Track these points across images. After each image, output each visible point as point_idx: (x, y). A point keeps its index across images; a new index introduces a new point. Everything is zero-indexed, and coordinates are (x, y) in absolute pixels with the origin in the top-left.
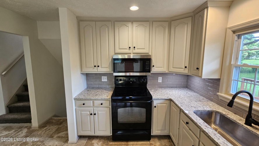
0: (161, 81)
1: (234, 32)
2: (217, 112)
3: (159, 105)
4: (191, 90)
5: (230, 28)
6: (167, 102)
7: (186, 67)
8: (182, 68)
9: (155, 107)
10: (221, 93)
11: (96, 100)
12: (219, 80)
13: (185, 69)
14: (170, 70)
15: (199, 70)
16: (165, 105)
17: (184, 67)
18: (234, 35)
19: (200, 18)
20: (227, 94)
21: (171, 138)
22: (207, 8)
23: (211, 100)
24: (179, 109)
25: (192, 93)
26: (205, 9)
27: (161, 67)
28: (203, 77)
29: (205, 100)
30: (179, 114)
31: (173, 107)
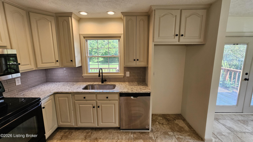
0: (20, 84)
1: (84, 37)
2: (89, 85)
3: (45, 104)
5: (82, 35)
6: (51, 98)
7: (57, 61)
8: (53, 63)
9: (44, 108)
10: (85, 74)
12: (81, 67)
13: (56, 63)
14: (38, 67)
15: (73, 62)
16: (50, 101)
18: (84, 39)
19: (65, 22)
20: (87, 74)
21: (62, 127)
22: (71, 17)
23: (77, 81)
24: (71, 95)
25: (59, 83)
26: (70, 18)
27: (29, 64)
28: (77, 66)
29: (75, 83)
30: (71, 98)
31: (59, 98)
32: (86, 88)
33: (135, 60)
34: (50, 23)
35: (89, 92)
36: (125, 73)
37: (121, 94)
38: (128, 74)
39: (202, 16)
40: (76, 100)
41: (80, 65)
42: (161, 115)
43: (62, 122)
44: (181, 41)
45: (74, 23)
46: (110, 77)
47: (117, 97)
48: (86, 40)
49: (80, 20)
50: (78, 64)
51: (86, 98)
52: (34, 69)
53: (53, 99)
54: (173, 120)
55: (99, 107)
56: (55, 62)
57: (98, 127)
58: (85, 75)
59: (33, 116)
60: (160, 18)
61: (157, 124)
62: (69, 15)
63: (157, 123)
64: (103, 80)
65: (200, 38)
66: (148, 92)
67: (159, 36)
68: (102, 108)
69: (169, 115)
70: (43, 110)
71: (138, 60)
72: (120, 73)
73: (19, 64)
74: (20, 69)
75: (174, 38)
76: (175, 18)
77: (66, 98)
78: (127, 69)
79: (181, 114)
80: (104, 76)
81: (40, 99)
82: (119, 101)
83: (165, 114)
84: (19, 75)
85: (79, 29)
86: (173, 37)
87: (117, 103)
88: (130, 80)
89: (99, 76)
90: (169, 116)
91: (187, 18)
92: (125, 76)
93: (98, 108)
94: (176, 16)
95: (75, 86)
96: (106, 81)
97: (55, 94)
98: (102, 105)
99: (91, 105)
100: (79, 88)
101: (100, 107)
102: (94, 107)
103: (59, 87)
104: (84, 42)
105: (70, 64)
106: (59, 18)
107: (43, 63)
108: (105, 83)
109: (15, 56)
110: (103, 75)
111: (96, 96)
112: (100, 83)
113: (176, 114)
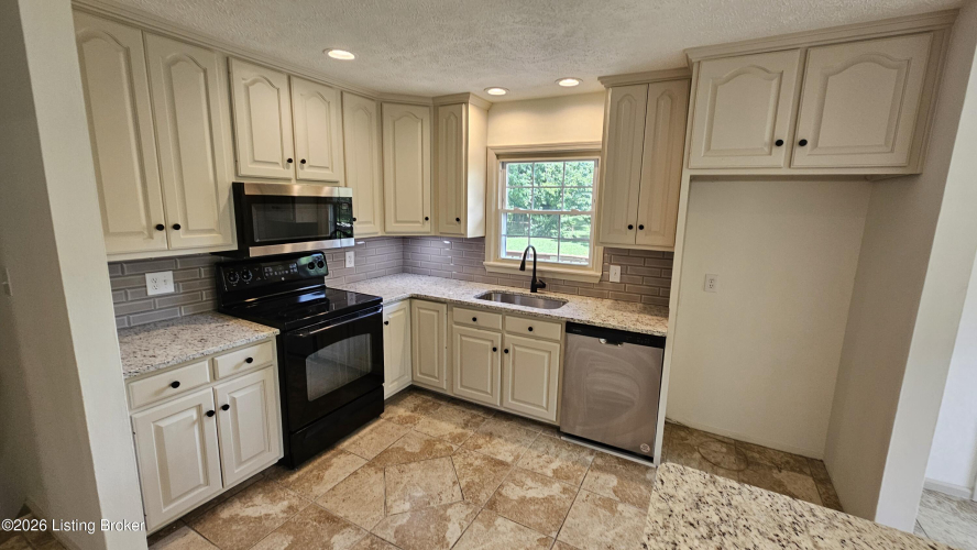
0: (352, 265)
1: (498, 156)
2: (496, 292)
3: (390, 316)
4: (424, 274)
5: (493, 148)
6: (405, 305)
7: (427, 219)
8: (418, 222)
9: (387, 323)
10: (490, 261)
11: (217, 353)
12: (481, 240)
13: (424, 223)
14: (388, 229)
15: (460, 223)
16: (402, 312)
17: (421, 219)
18: (498, 161)
19: (452, 117)
20: (497, 261)
21: (420, 385)
22: (467, 103)
23: (469, 279)
24: (445, 306)
25: (428, 278)
26: (464, 106)
27: (370, 222)
28: (469, 237)
29: (462, 283)
30: (445, 316)
31: (422, 311)
32: (487, 297)
33: (630, 227)
34: (420, 124)
35: (487, 307)
36: (605, 269)
37: (572, 327)
38: (615, 274)
39: (909, 62)
40: (457, 323)
41: (480, 234)
42: (726, 440)
43: (421, 373)
44: (797, 162)
45: (473, 117)
46: (557, 277)
47: (557, 331)
48: (503, 164)
49: (491, 109)
50: (472, 231)
51: (479, 322)
52: (380, 235)
53: (408, 309)
54: (770, 468)
55: (507, 351)
56: (421, 221)
57: (503, 409)
58: (491, 263)
59: (366, 333)
60: (715, 88)
61: (694, 459)
62: (460, 100)
63: (697, 455)
64: (537, 284)
65: (892, 151)
66: (656, 334)
67: (708, 148)
68: (514, 356)
69: (762, 450)
70: (385, 327)
71: (641, 227)
72: (592, 269)
73: (355, 220)
74: (355, 231)
75: (770, 154)
76: (775, 83)
77: (435, 314)
78: (613, 255)
79: (821, 461)
80: (541, 271)
81: (381, 300)
82: (563, 347)
83: (747, 443)
84: (351, 242)
85: (486, 133)
86: (767, 149)
87: (556, 348)
88: (620, 296)
89: (523, 268)
90: (759, 452)
91: (830, 78)
92: (603, 279)
93: (506, 355)
94: (782, 74)
95: (461, 288)
96: (543, 286)
97: (413, 298)
98: (517, 348)
99: (489, 343)
100: (469, 293)
101: (511, 352)
102: (495, 349)
103: (425, 286)
104: (497, 168)
105: (453, 229)
106: (441, 109)
107: (397, 222)
108: (540, 293)
109: (349, 201)
110: (538, 268)
111: (504, 319)
112: (528, 292)
113: (801, 456)
